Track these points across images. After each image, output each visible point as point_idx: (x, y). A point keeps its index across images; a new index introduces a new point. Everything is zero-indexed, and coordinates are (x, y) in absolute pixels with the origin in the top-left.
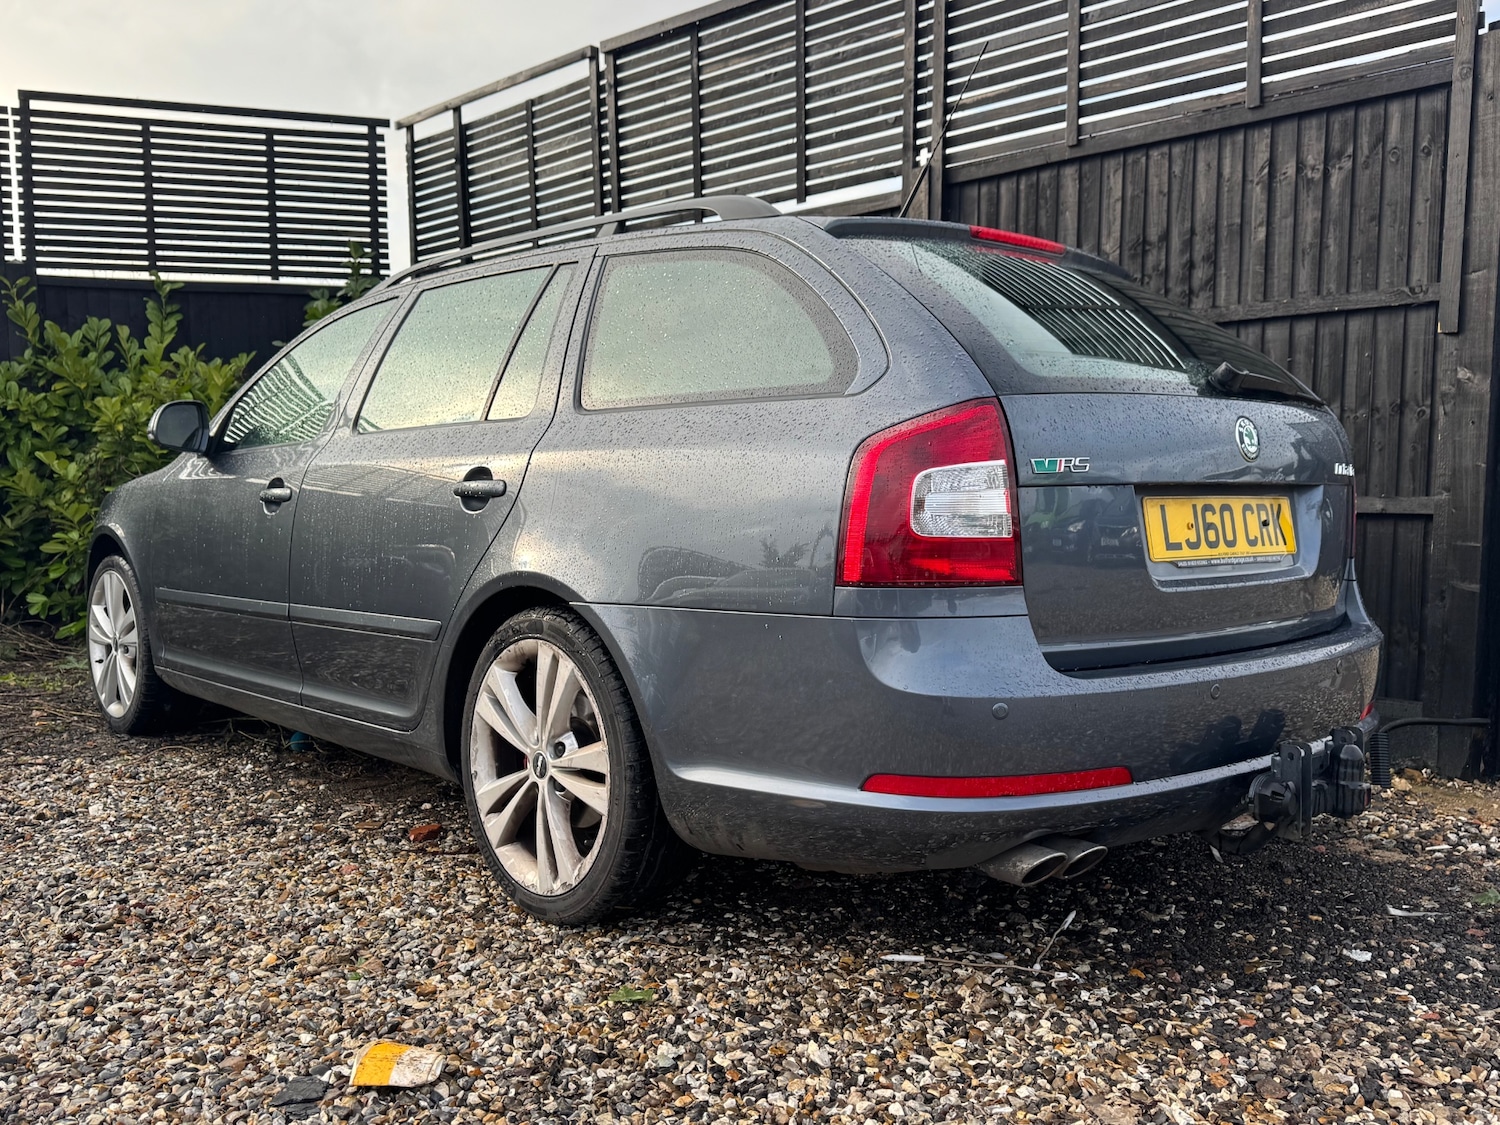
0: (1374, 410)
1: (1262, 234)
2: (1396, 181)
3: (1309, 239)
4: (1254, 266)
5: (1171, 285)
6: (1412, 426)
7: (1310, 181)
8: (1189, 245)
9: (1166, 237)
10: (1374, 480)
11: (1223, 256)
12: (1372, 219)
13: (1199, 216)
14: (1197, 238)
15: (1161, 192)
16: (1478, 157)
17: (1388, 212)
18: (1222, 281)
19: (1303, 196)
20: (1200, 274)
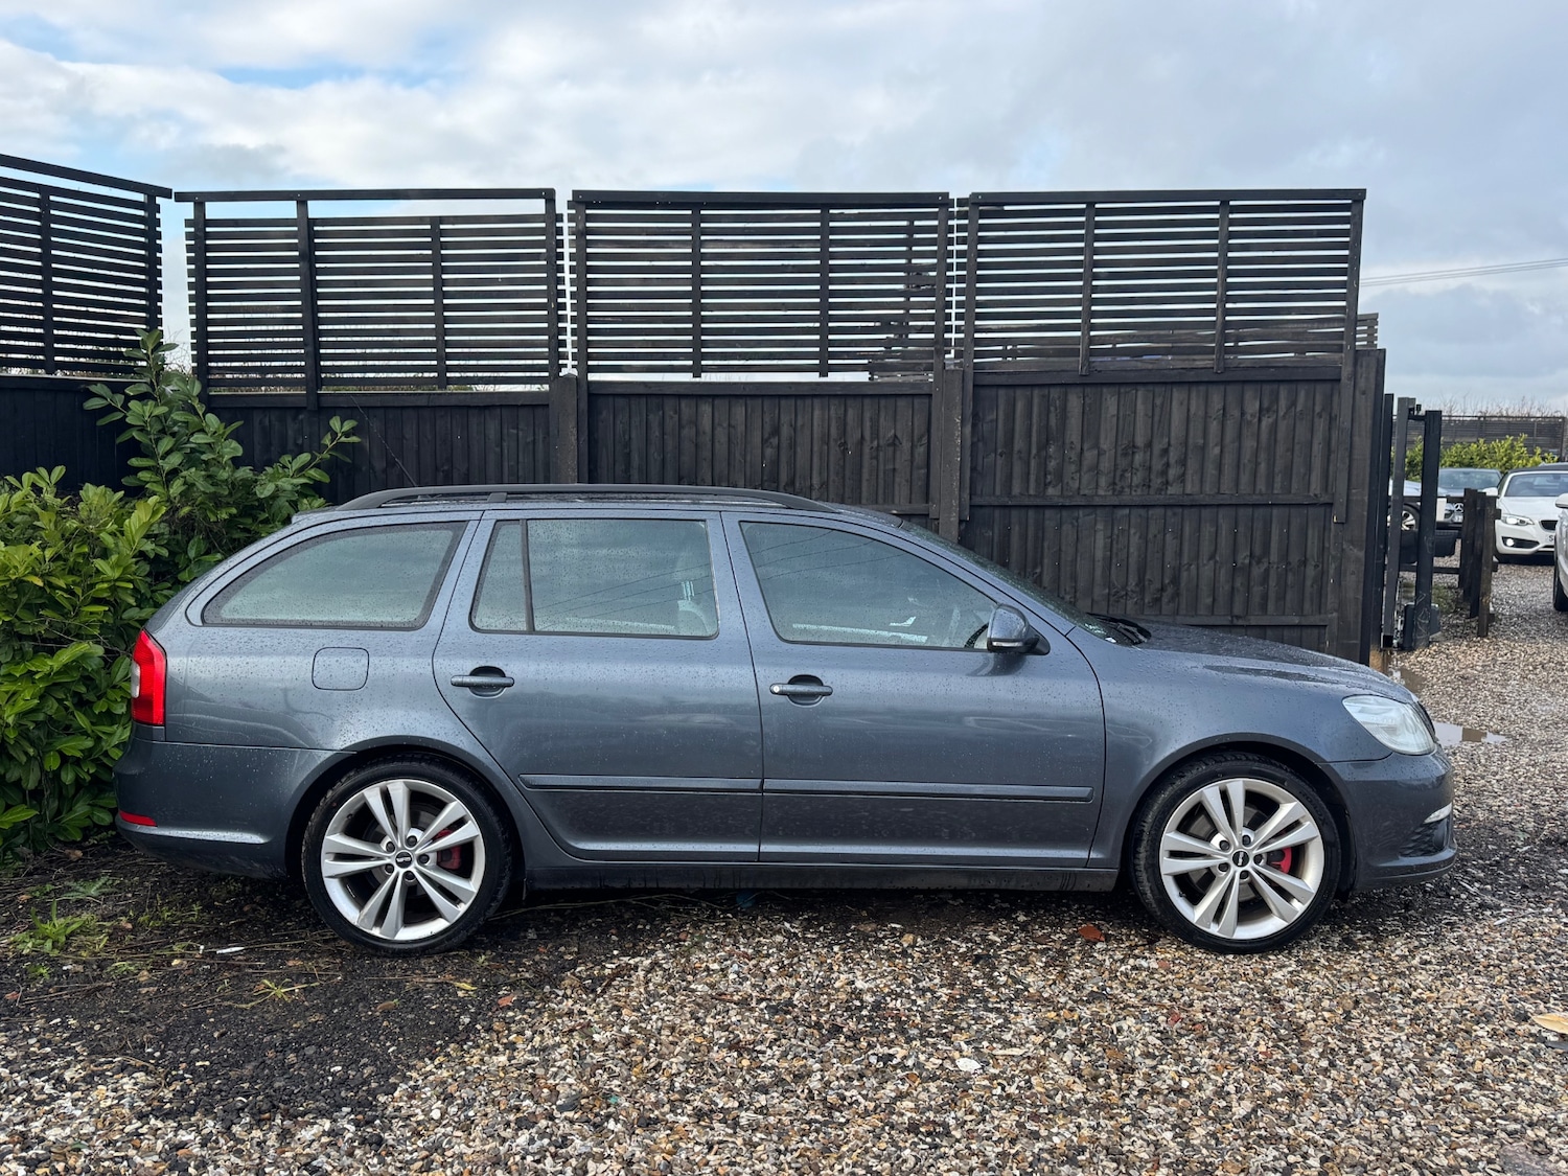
0: (1288, 563)
1: (1217, 450)
2: (1302, 430)
3: (1248, 457)
4: (1211, 470)
5: (1152, 477)
6: (1311, 572)
7: (1250, 423)
8: (1165, 452)
9: (1149, 445)
10: (1288, 605)
11: (1189, 462)
12: (1288, 450)
13: (1173, 434)
14: (1172, 449)
15: (1146, 415)
16: (1356, 425)
17: (1297, 447)
18: (1189, 477)
19: (1245, 431)
20: (1173, 473)
